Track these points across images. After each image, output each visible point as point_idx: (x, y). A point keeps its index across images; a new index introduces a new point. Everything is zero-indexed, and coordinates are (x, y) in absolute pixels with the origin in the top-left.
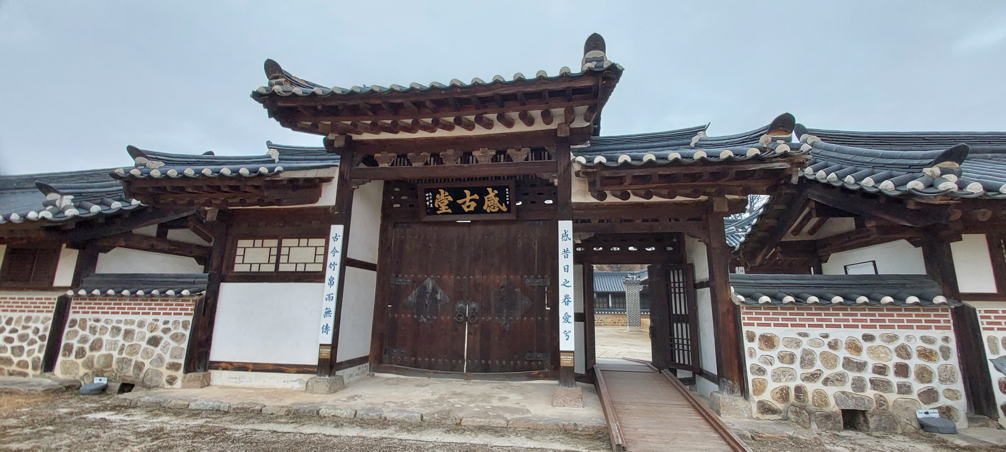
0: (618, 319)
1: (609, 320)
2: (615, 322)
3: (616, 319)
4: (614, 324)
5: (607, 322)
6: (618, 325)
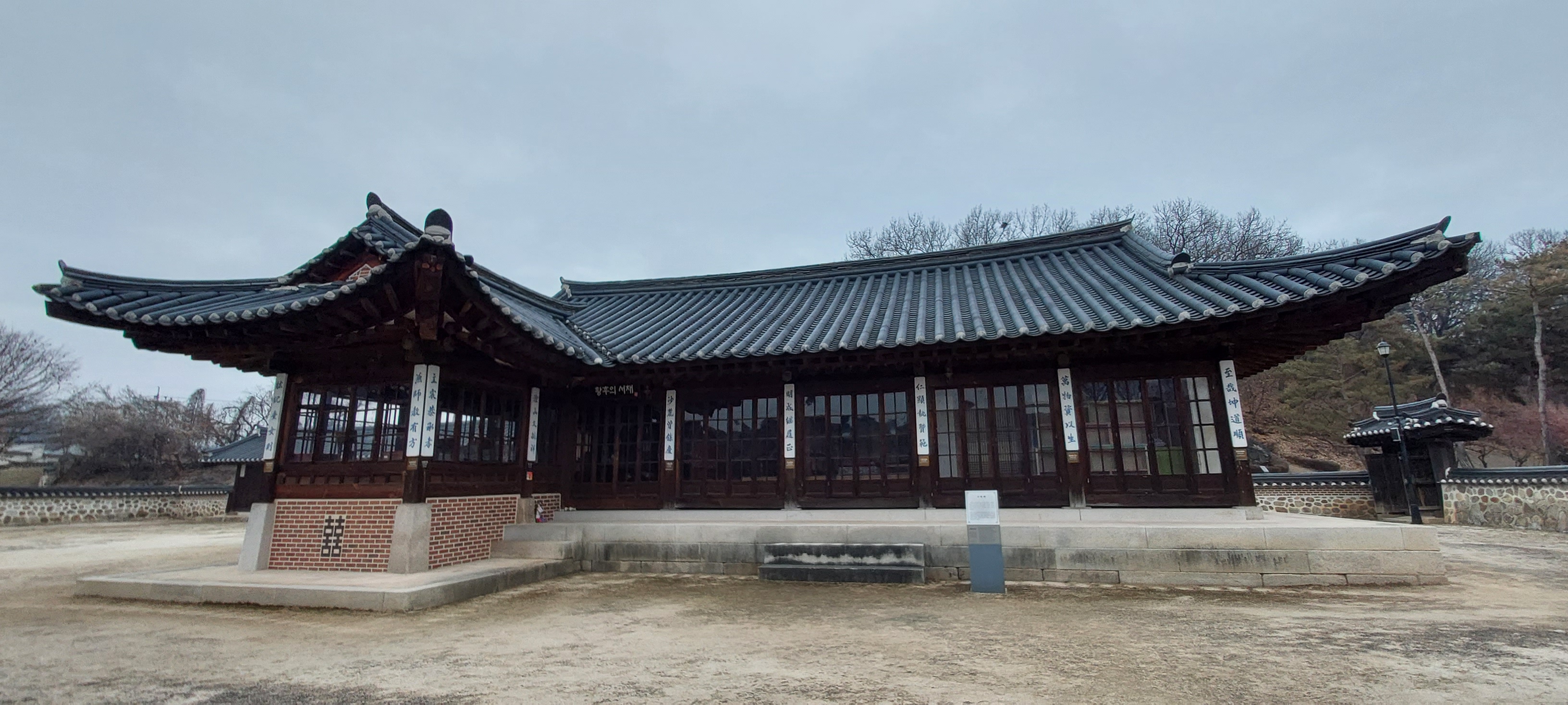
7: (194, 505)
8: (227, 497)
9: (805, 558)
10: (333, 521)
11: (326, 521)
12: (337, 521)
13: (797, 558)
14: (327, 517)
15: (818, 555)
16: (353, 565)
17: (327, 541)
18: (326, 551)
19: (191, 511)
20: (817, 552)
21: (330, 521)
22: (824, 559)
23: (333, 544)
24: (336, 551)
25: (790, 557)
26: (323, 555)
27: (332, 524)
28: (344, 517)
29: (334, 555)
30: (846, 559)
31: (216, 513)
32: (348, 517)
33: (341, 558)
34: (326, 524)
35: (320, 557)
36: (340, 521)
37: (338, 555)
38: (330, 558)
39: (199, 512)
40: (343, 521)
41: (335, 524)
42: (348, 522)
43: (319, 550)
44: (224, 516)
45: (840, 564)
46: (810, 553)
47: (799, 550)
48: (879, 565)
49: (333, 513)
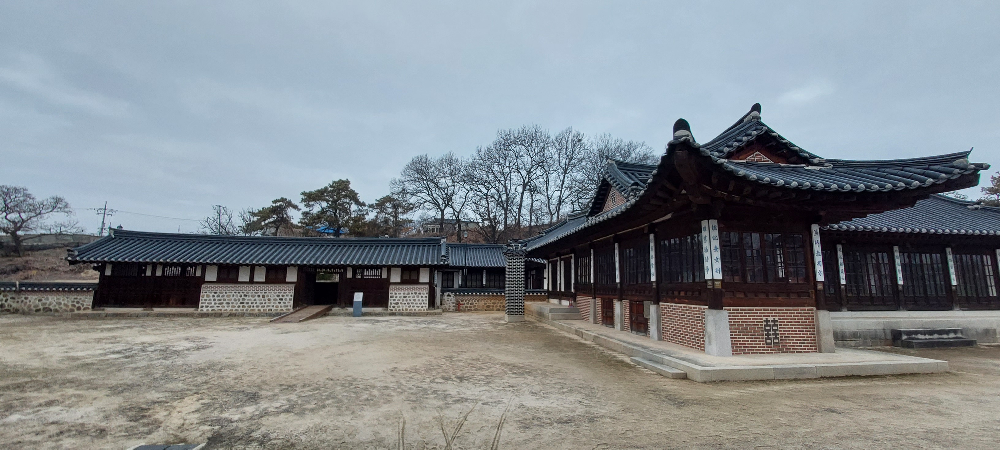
0: (493, 301)
1: (482, 303)
2: (488, 306)
3: (490, 302)
4: (488, 309)
5: (479, 307)
6: (493, 310)
7: (44, 301)
8: (93, 293)
9: (920, 336)
10: (769, 321)
11: (765, 321)
12: (772, 321)
13: (916, 337)
14: (764, 319)
15: (925, 335)
16: (790, 349)
17: (768, 335)
18: (769, 341)
19: (41, 307)
20: (924, 333)
21: (767, 321)
22: (927, 337)
23: (772, 337)
24: (776, 341)
25: (913, 336)
26: (767, 343)
27: (769, 323)
28: (777, 319)
29: (774, 343)
30: (936, 336)
31: (79, 309)
32: (779, 319)
33: (780, 345)
34: (765, 323)
35: (765, 345)
36: (774, 321)
37: (778, 343)
38: (773, 345)
39: (51, 307)
40: (777, 321)
41: (771, 323)
42: (780, 322)
43: (763, 341)
44: (89, 311)
45: (933, 339)
46: (921, 334)
47: (916, 333)
48: (949, 338)
49: (769, 316)
